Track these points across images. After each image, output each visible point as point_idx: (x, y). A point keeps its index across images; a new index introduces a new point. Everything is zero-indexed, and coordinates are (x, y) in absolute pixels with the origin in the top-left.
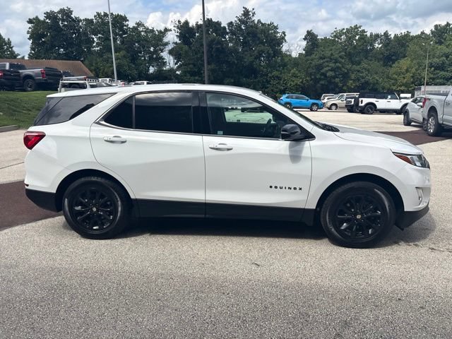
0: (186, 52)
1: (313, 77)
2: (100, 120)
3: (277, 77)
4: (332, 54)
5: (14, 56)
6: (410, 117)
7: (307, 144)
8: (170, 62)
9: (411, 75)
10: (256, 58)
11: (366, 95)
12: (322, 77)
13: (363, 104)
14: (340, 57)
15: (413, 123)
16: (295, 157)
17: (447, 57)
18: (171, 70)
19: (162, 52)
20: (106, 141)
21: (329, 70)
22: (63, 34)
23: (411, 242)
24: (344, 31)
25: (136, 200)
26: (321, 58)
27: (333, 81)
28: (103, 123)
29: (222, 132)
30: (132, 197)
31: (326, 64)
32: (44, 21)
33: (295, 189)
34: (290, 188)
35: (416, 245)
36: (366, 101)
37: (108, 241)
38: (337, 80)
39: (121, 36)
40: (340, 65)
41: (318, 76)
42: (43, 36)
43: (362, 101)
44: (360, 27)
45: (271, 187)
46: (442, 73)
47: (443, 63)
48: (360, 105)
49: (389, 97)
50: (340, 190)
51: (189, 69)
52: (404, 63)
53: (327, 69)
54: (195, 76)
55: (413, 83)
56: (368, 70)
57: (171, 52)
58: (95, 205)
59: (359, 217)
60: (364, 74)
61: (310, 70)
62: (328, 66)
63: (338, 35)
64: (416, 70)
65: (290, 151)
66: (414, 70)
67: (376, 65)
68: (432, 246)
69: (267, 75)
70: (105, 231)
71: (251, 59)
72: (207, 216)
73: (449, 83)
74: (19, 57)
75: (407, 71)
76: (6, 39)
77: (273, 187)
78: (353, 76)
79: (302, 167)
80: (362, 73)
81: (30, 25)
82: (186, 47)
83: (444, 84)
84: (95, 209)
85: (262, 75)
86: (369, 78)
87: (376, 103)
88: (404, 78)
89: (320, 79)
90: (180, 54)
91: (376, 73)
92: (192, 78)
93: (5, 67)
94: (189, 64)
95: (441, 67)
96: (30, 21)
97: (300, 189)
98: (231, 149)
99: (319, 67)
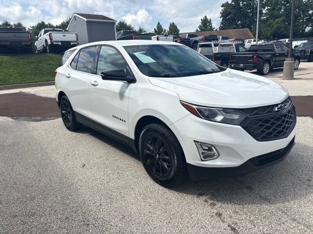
2: (69, 64)
5: (211, 29)
16: (122, 95)
22: (241, 11)
25: (74, 111)
32: (231, 4)
33: (123, 120)
34: (120, 120)
39: (285, 5)
42: (230, 13)
45: (113, 116)
59: (157, 156)
65: (120, 90)
74: (214, 30)
76: (209, 19)
81: (223, 8)
93: (186, 36)
96: (223, 6)
97: (125, 121)
98: (97, 85)
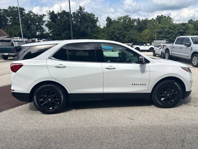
0: (54, 25)
1: (111, 37)
2: (51, 57)
3: (96, 37)
4: (118, 27)
6: (156, 53)
7: (147, 65)
8: (47, 30)
9: (149, 36)
10: (86, 28)
12: (115, 37)
14: (122, 28)
16: (143, 71)
17: (163, 29)
18: (47, 34)
19: (42, 25)
20: (55, 67)
21: (117, 34)
23: (186, 104)
24: (122, 17)
25: (71, 94)
26: (114, 29)
27: (119, 38)
28: (53, 58)
29: (109, 61)
30: (69, 92)
31: (116, 31)
33: (143, 85)
34: (141, 84)
35: (189, 105)
36: (135, 46)
37: (57, 115)
38: (121, 38)
39: (22, 17)
40: (122, 32)
41: (113, 36)
44: (129, 16)
45: (133, 84)
46: (161, 35)
47: (161, 31)
49: (144, 45)
50: (161, 84)
51: (56, 33)
52: (146, 31)
53: (117, 33)
54: (59, 36)
55: (150, 39)
56: (133, 34)
57: (46, 25)
58: (50, 98)
59: (168, 95)
60: (131, 36)
61: (110, 34)
62: (116, 32)
63: (120, 19)
64: (151, 34)
65: (141, 68)
66: (150, 34)
67: (136, 32)
68: (195, 105)
69: (91, 36)
70: (55, 110)
71: (84, 29)
72: (103, 99)
75: (148, 34)
77: (134, 84)
78: (127, 37)
79: (146, 75)
80: (130, 35)
82: (54, 23)
83: (162, 40)
84: (50, 100)
85: (89, 36)
86: (133, 37)
88: (147, 37)
89: (114, 38)
90: (51, 27)
91: (136, 35)
92: (57, 37)
94: (56, 31)
95: (160, 33)
97: (145, 85)
98: (115, 68)
99: (113, 33)
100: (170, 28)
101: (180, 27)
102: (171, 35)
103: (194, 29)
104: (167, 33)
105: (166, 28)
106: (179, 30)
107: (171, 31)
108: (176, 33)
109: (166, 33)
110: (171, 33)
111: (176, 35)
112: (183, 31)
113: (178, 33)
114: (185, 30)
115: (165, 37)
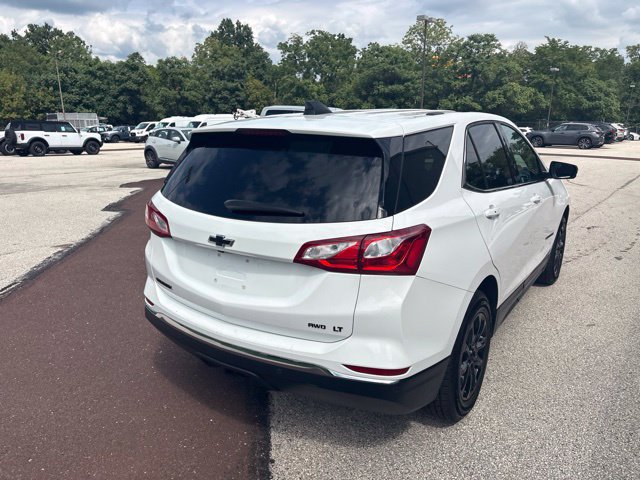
9: (22, 96)
11: (27, 125)
13: (26, 141)
15: (163, 165)
30: (498, 305)
36: (29, 135)
43: (23, 136)
46: (66, 95)
47: (64, 82)
48: (19, 141)
49: (63, 129)
52: (5, 77)
64: (28, 89)
66: (23, 89)
73: (78, 109)
75: (13, 89)
83: (72, 111)
87: (45, 138)
100: (90, 73)
101: (123, 74)
102: (98, 96)
103: (163, 83)
104: (86, 90)
105: (76, 72)
106: (121, 82)
107: (96, 83)
108: (115, 92)
109: (81, 88)
110: (98, 91)
111: (115, 97)
112: (135, 87)
113: (120, 93)
114: (139, 84)
115: (80, 102)
